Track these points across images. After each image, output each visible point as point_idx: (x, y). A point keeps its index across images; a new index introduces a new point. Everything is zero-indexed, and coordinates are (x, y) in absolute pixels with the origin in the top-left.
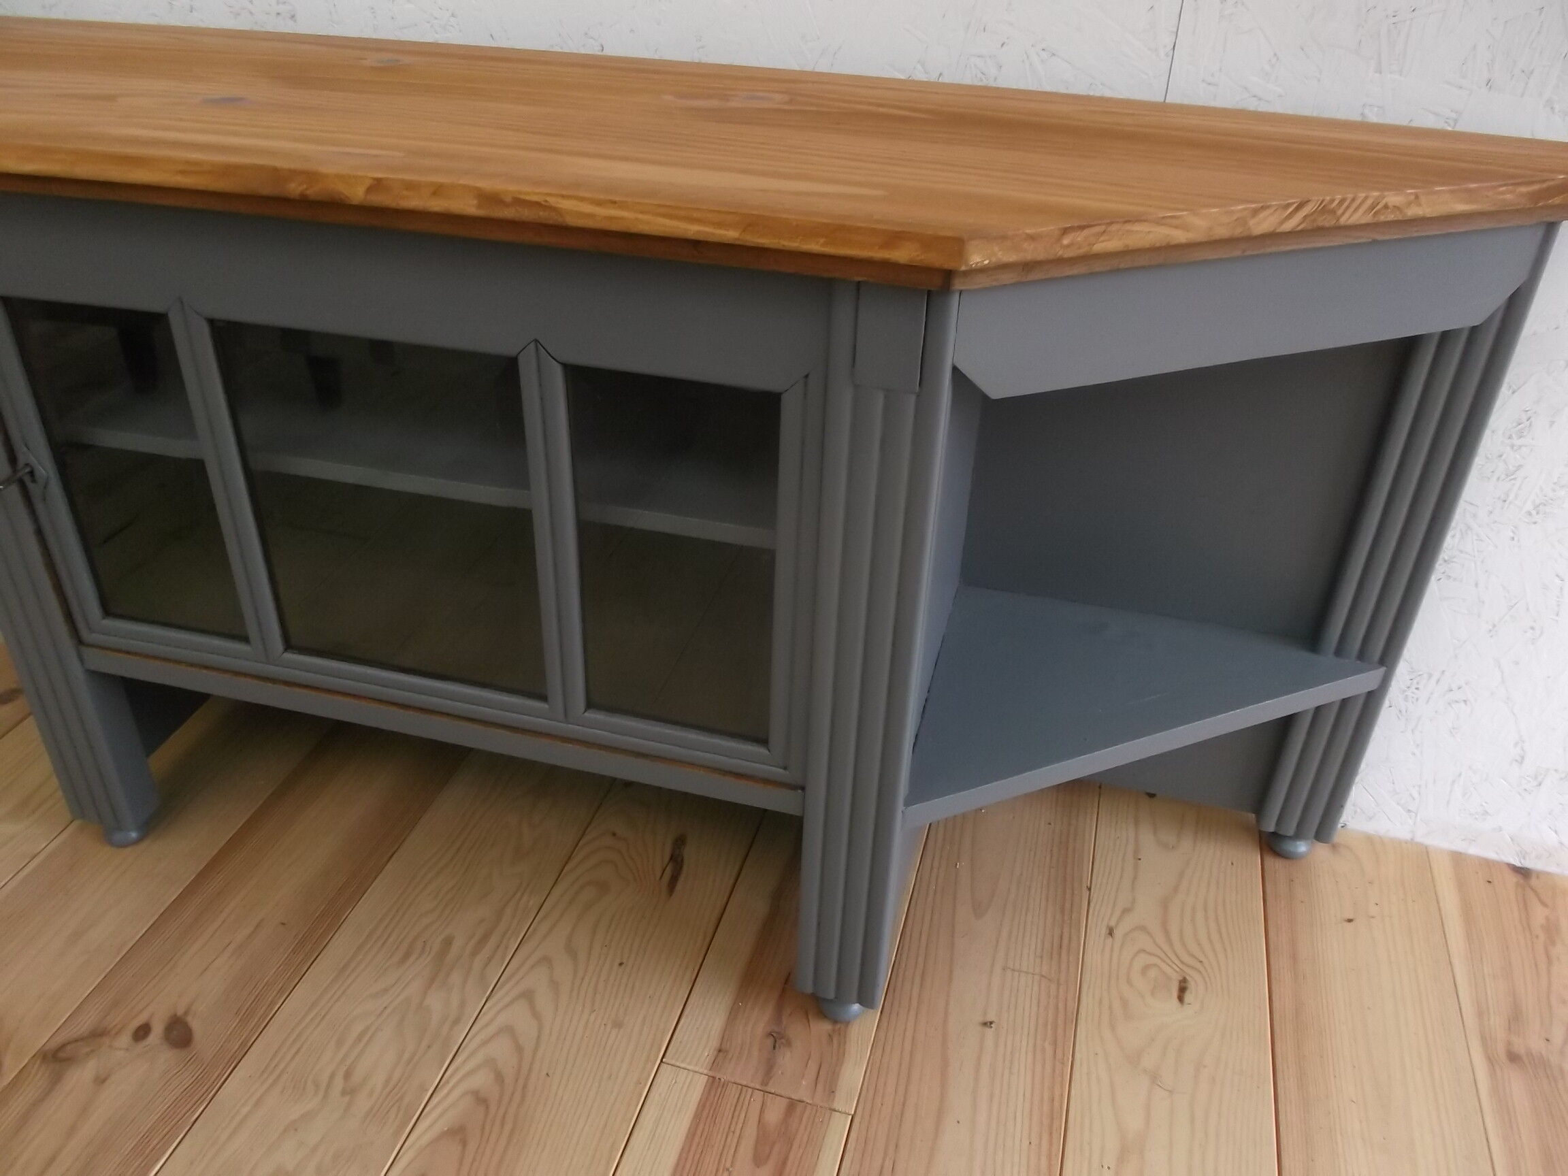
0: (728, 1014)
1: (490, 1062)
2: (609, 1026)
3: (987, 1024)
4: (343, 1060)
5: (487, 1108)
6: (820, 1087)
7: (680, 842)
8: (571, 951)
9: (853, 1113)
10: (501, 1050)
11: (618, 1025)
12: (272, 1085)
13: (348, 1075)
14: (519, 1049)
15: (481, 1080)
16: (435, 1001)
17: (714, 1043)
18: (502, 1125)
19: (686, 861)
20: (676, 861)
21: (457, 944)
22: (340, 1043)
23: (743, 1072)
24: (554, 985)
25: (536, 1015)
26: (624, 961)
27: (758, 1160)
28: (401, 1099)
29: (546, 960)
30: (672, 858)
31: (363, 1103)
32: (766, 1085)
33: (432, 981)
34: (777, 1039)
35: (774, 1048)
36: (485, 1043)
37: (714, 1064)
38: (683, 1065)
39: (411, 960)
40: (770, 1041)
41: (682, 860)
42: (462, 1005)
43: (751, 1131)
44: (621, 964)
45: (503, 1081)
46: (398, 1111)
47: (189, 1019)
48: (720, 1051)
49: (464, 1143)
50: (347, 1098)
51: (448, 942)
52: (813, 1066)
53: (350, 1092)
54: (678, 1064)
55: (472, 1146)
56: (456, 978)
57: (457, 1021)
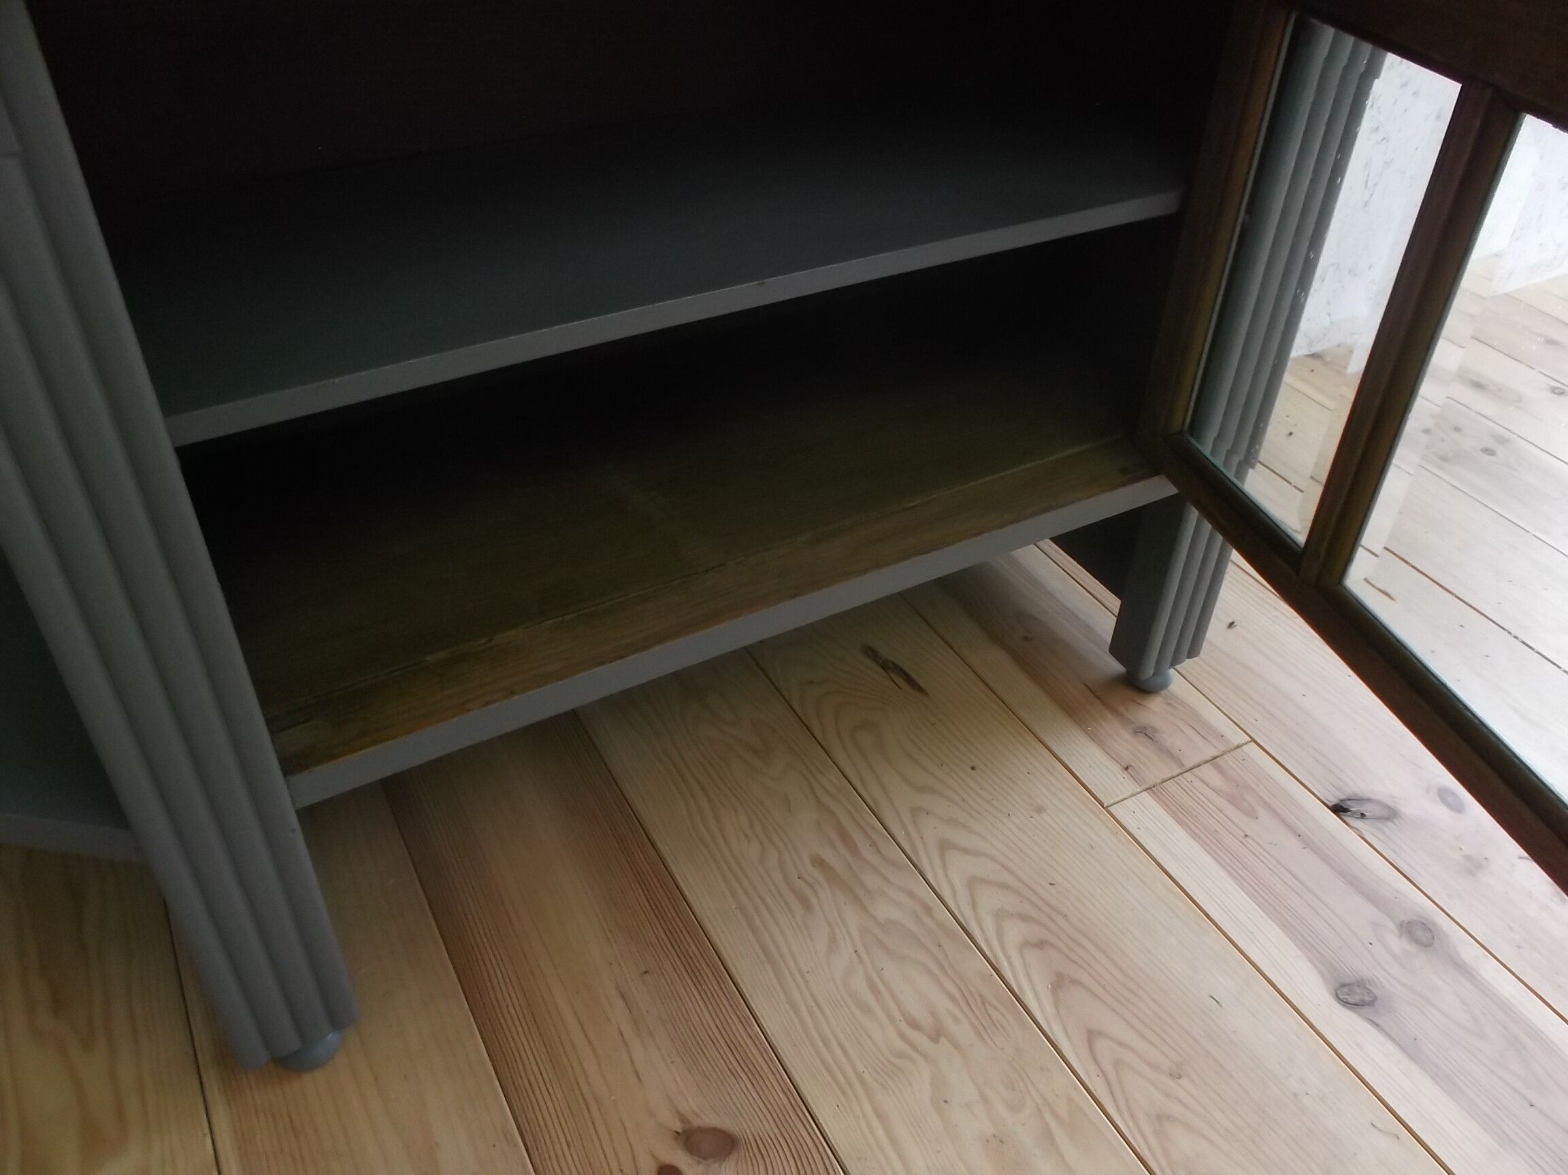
0: (1092, 741)
1: (1000, 915)
2: (1034, 814)
3: (1231, 625)
4: (891, 1018)
5: (1052, 945)
6: (1213, 741)
7: (871, 653)
8: (922, 789)
9: (1249, 739)
10: (990, 899)
11: (1040, 810)
12: (869, 1095)
13: (915, 1025)
14: (1004, 886)
15: (1015, 932)
16: (884, 911)
17: (1116, 768)
18: (1080, 945)
19: (895, 661)
20: (888, 666)
21: (829, 856)
22: (867, 1010)
23: (1157, 769)
24: (952, 822)
25: (975, 853)
26: (972, 764)
27: (1251, 814)
28: (983, 1000)
29: (915, 811)
30: (884, 668)
31: (963, 1032)
32: (1182, 765)
33: (857, 900)
34: (1145, 732)
35: (1150, 738)
36: (974, 906)
37: (1136, 780)
38: (1121, 798)
39: (814, 901)
40: (1142, 738)
41: (894, 664)
42: (911, 894)
43: (1220, 801)
44: (973, 768)
45: (1031, 917)
46: (994, 1007)
47: (696, 1122)
48: (1127, 769)
49: (1076, 982)
50: (943, 1039)
51: (818, 862)
52: (1190, 732)
53: (937, 1034)
54: (1117, 799)
55: (1084, 978)
56: (871, 880)
57: (928, 910)
